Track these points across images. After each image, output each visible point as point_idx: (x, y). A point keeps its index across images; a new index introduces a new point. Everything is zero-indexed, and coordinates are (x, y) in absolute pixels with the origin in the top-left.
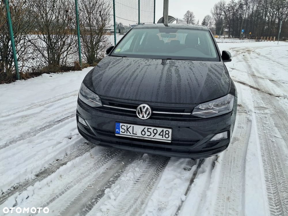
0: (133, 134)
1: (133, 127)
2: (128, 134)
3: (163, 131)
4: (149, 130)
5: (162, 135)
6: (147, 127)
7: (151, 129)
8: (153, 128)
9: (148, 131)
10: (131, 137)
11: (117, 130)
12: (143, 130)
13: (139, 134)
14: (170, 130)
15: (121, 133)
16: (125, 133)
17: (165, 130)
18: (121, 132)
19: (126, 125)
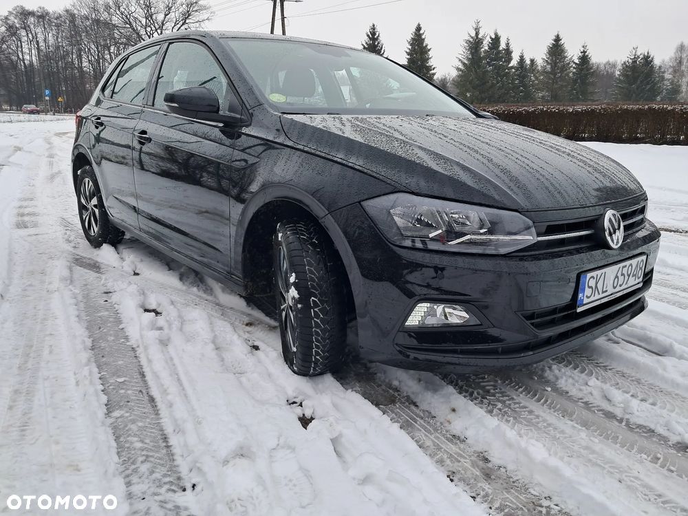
1: (605, 273)
2: (597, 295)
3: (637, 264)
4: (624, 271)
5: (636, 275)
6: (621, 265)
7: (626, 266)
8: (628, 263)
9: (622, 275)
10: (599, 302)
11: (580, 295)
12: (617, 277)
13: (611, 290)
14: (645, 258)
15: (585, 300)
16: (592, 298)
17: (640, 259)
18: (587, 296)
19: (595, 274)
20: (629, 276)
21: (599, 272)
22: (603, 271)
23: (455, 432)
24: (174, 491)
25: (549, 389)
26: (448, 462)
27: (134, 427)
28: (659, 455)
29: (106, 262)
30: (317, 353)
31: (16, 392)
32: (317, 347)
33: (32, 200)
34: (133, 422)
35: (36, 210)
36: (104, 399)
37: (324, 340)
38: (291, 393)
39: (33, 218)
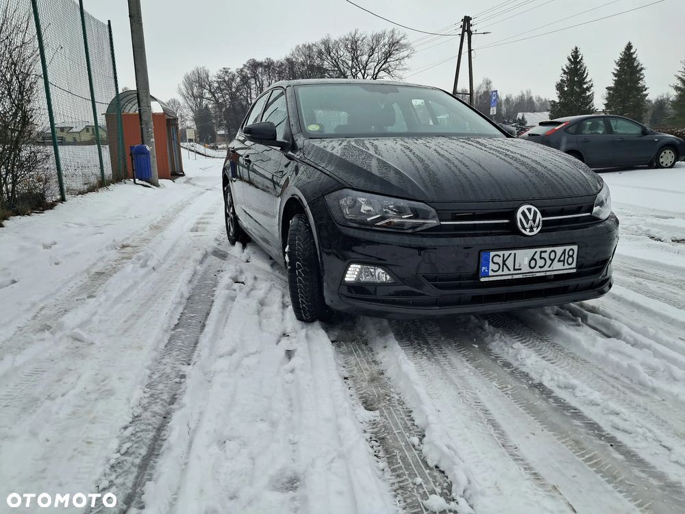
0: (515, 270)
1: (515, 254)
2: (506, 271)
3: (564, 252)
4: (543, 255)
5: (564, 261)
6: (539, 250)
7: (546, 252)
8: (549, 249)
9: (541, 258)
10: (510, 277)
11: (483, 268)
12: (533, 258)
13: (526, 269)
14: (575, 248)
15: (491, 273)
16: (500, 272)
17: (568, 248)
18: (492, 270)
19: (501, 253)
20: (553, 260)
21: (507, 253)
22: (513, 252)
23: (377, 360)
24: (183, 364)
25: (477, 346)
26: (356, 372)
27: (183, 337)
28: (509, 386)
29: (233, 254)
30: (303, 303)
31: (133, 315)
32: (302, 297)
33: (213, 213)
34: (184, 334)
35: (210, 220)
36: (176, 322)
37: (306, 293)
38: (288, 331)
39: (204, 226)
